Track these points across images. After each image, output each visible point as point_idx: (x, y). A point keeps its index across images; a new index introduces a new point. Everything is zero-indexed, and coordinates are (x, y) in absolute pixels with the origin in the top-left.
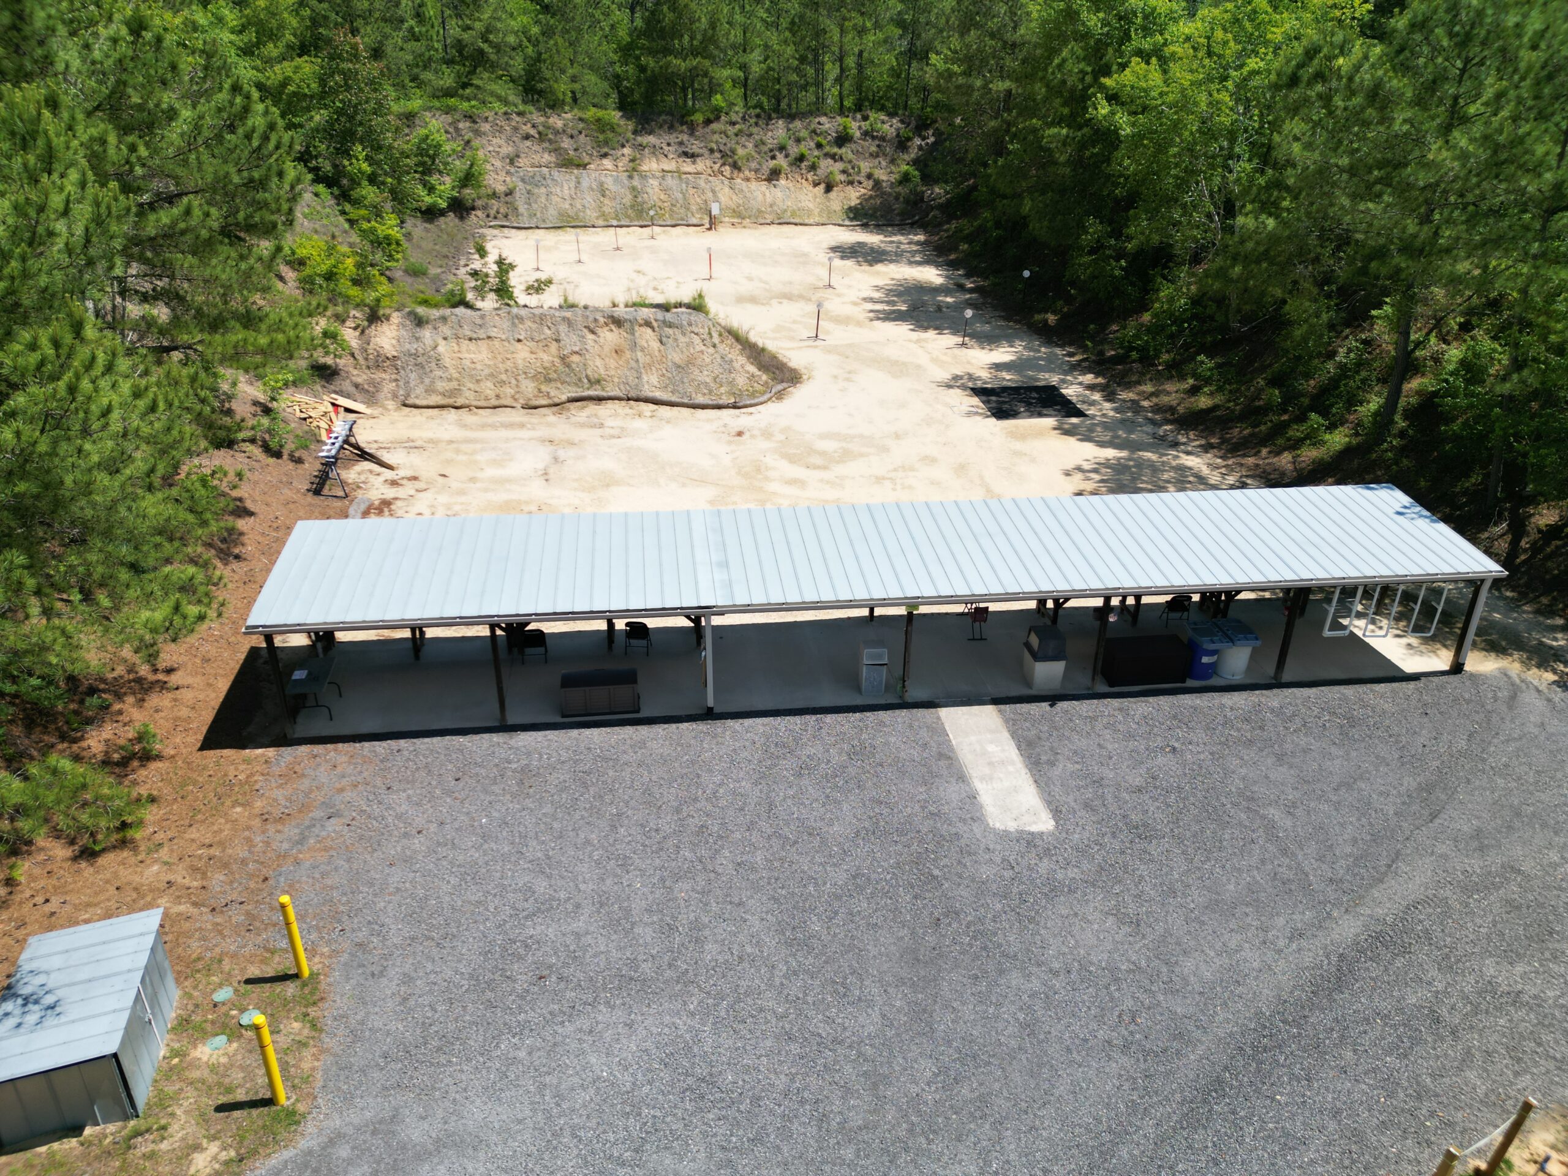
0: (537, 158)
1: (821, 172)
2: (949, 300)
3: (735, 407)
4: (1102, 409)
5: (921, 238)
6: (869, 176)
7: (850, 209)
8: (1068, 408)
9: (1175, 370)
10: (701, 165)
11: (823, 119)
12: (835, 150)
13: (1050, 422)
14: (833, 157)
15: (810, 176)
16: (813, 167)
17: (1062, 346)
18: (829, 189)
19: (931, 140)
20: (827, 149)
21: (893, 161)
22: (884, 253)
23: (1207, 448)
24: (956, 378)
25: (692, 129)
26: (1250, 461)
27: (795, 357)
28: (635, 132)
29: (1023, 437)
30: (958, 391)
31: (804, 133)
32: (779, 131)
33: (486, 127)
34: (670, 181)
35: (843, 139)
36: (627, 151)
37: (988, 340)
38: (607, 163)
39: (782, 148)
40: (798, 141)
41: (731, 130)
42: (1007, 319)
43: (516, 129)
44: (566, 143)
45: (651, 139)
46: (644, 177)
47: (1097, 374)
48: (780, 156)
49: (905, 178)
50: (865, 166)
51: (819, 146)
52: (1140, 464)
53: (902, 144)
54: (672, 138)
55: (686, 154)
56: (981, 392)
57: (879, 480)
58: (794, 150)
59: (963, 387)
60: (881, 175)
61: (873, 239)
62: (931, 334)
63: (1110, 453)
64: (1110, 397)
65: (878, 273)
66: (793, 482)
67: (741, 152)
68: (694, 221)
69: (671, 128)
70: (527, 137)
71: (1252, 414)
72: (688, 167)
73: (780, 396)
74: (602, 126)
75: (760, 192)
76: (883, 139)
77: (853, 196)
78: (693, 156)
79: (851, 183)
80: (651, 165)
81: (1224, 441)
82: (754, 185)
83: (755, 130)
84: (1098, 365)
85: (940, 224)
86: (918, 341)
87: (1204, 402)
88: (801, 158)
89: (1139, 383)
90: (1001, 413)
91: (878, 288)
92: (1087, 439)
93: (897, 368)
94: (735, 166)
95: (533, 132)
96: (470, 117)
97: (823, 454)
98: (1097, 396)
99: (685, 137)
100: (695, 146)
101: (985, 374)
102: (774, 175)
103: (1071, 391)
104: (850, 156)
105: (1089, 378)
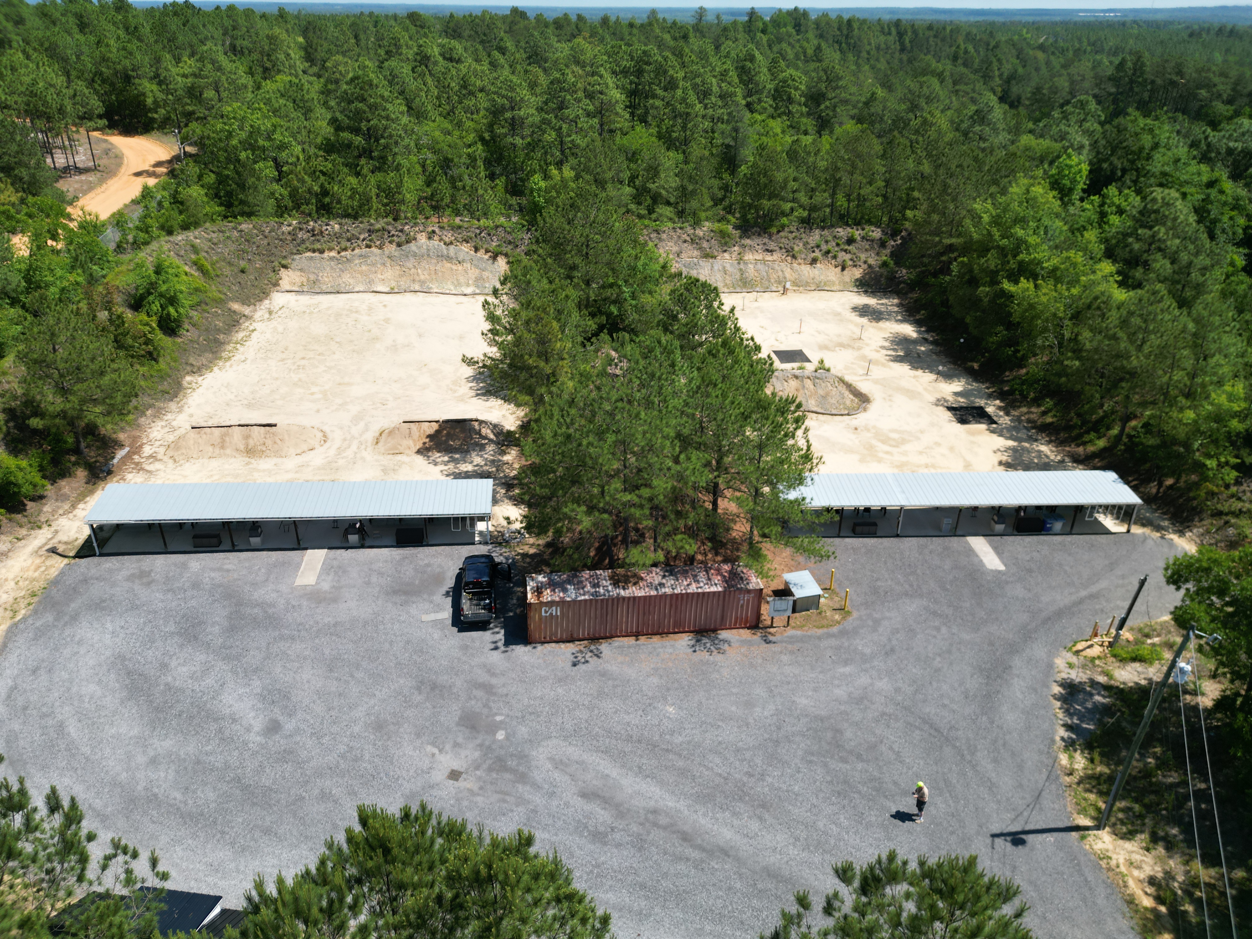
0: (690, 253)
1: (839, 260)
2: (923, 349)
3: (848, 415)
4: (1005, 420)
5: (896, 301)
6: (865, 262)
7: (857, 280)
8: (990, 420)
9: (1036, 402)
10: (776, 256)
11: (840, 230)
12: (846, 247)
13: (983, 427)
14: (845, 251)
15: (833, 262)
16: (835, 257)
17: (983, 383)
18: (843, 269)
19: (899, 242)
20: (842, 247)
21: (878, 254)
22: (881, 313)
23: (1049, 442)
24: (938, 400)
25: (770, 236)
26: (1067, 449)
27: (864, 387)
28: (741, 237)
29: (972, 433)
30: (941, 408)
31: (830, 238)
32: (816, 236)
33: (664, 236)
34: (760, 266)
35: (850, 241)
36: (736, 248)
37: (948, 376)
38: (726, 255)
39: (818, 246)
40: (827, 242)
41: (791, 236)
42: (955, 363)
43: (679, 237)
44: (705, 245)
45: (747, 242)
46: (746, 264)
47: (1002, 400)
48: (817, 250)
49: (885, 264)
50: (863, 256)
51: (838, 245)
52: (1023, 449)
53: (883, 244)
54: (759, 240)
55: (767, 250)
56: (950, 409)
57: (921, 453)
58: (824, 247)
59: (942, 405)
60: (871, 261)
61: (871, 301)
62: (919, 372)
63: (1011, 443)
64: (1007, 414)
65: (881, 329)
66: (887, 453)
67: (796, 249)
68: (774, 289)
69: (759, 235)
70: (685, 241)
71: (1068, 428)
72: (769, 257)
73: (865, 410)
74: (723, 234)
75: (806, 271)
76: (873, 241)
77: (858, 273)
78: (771, 251)
79: (855, 266)
80: (749, 256)
81: (1057, 439)
82: (803, 267)
83: (803, 235)
84: (1001, 395)
85: (906, 294)
86: (915, 377)
87: (1049, 419)
88: (828, 252)
89: (1019, 407)
90: (963, 421)
91: (886, 339)
92: (1001, 435)
93: (911, 394)
94: (794, 257)
95: (688, 239)
96: (657, 232)
97: (894, 440)
98: (1001, 413)
99: (766, 240)
100: (772, 245)
101: (951, 398)
102: (814, 261)
103: (990, 410)
104: (855, 251)
105: (997, 402)
